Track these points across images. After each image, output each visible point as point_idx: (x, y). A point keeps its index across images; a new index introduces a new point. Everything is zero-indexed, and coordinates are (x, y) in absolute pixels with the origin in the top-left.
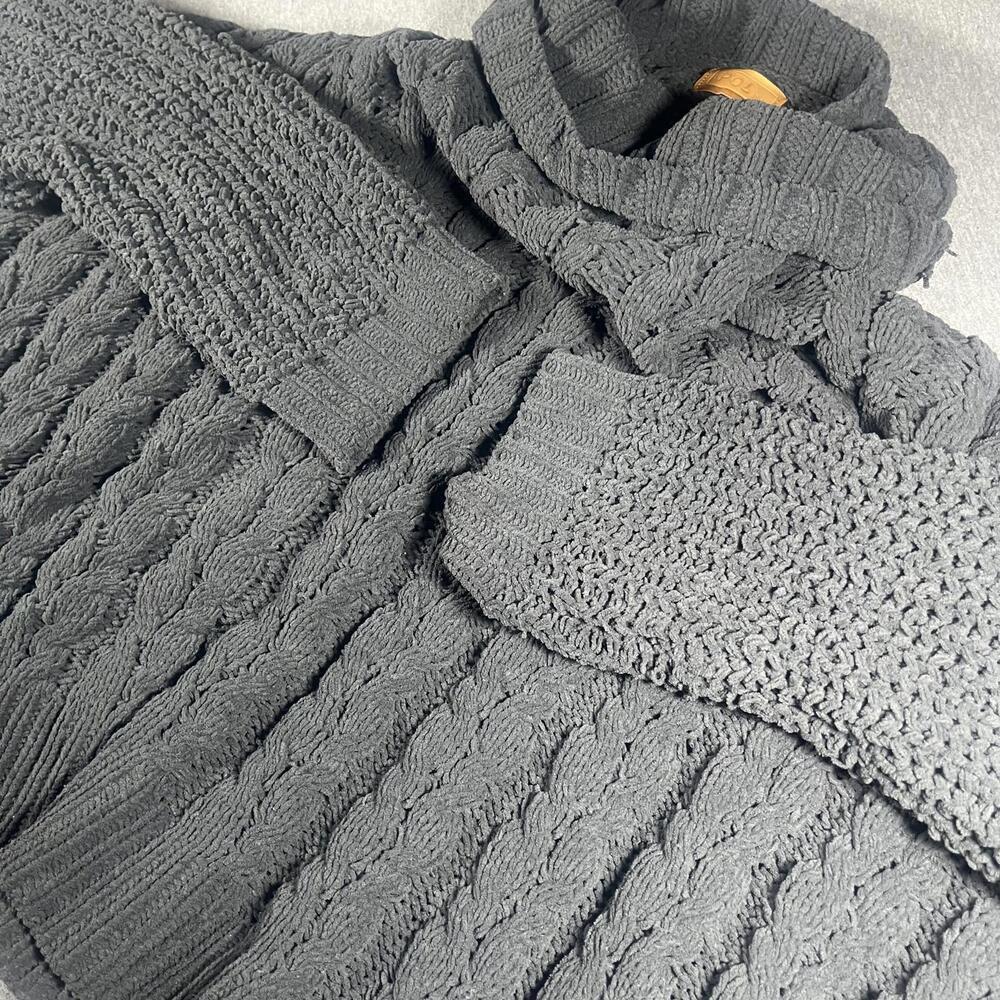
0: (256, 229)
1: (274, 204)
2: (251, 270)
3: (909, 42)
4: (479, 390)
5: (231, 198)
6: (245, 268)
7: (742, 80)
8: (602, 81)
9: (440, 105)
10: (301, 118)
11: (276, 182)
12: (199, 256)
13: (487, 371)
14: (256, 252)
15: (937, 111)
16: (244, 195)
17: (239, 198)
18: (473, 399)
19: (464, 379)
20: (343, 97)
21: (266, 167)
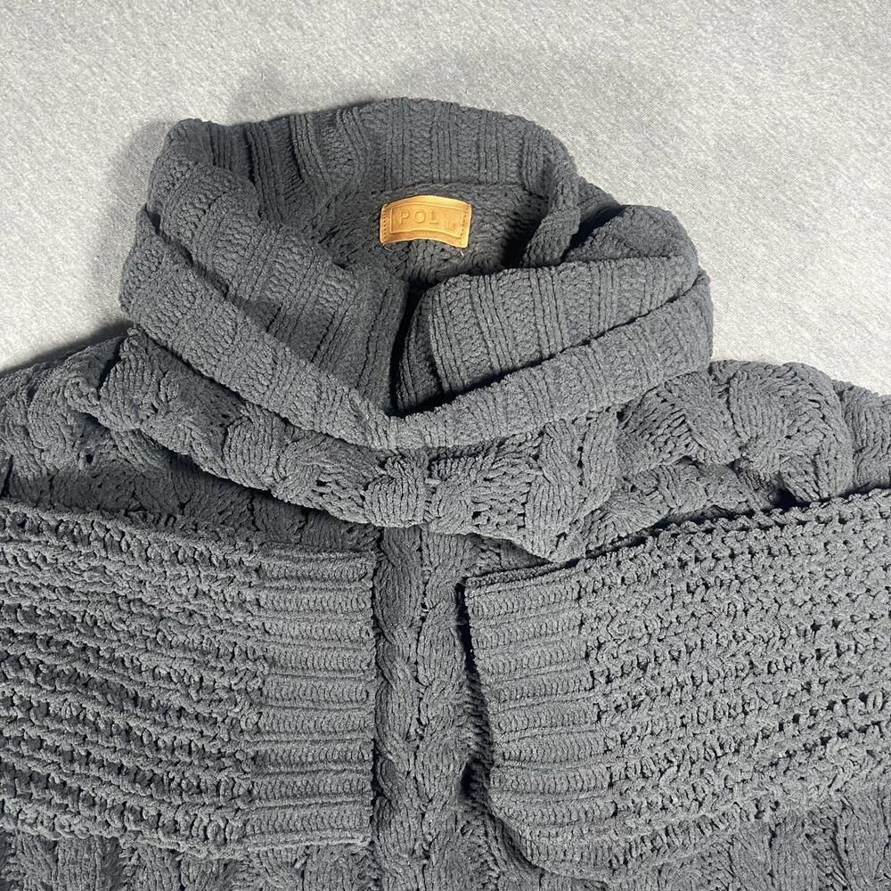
0: (74, 678)
1: (70, 637)
2: (110, 723)
3: (513, 74)
4: (420, 668)
5: (21, 667)
6: (102, 726)
7: (423, 212)
8: (320, 307)
9: (182, 434)
10: (34, 539)
11: (52, 611)
12: (42, 755)
13: (414, 646)
14: (100, 703)
15: (582, 134)
16: (30, 653)
17: (28, 660)
18: (420, 680)
19: (401, 671)
20: (44, 471)
21: (25, 603)
